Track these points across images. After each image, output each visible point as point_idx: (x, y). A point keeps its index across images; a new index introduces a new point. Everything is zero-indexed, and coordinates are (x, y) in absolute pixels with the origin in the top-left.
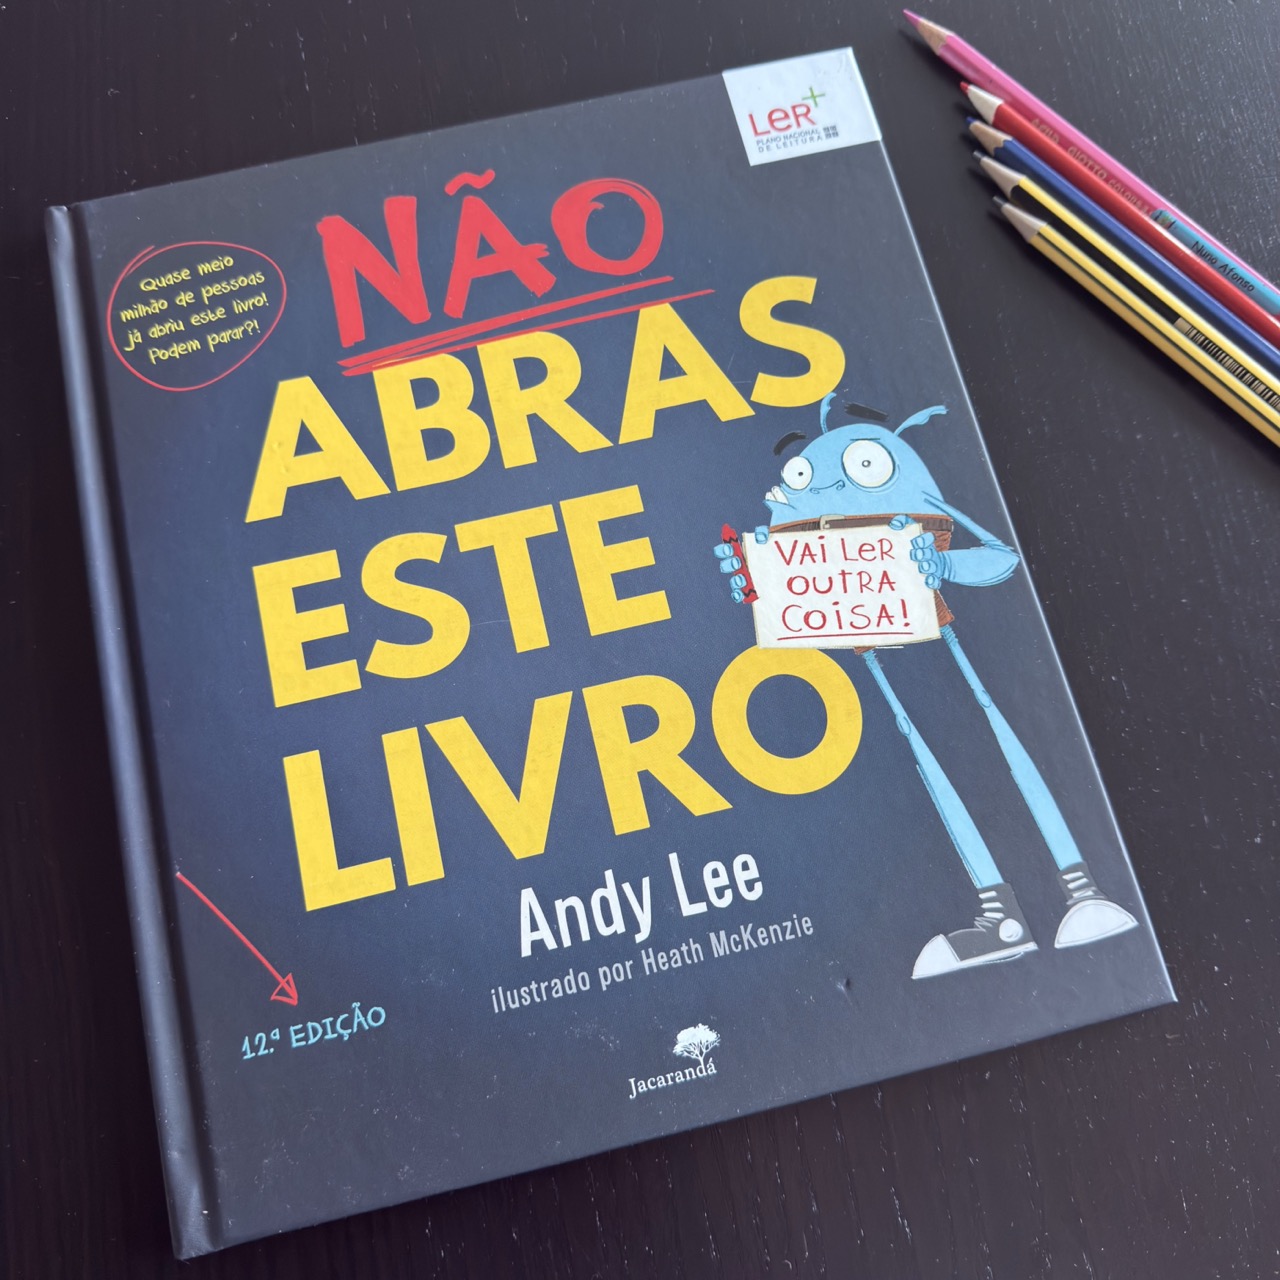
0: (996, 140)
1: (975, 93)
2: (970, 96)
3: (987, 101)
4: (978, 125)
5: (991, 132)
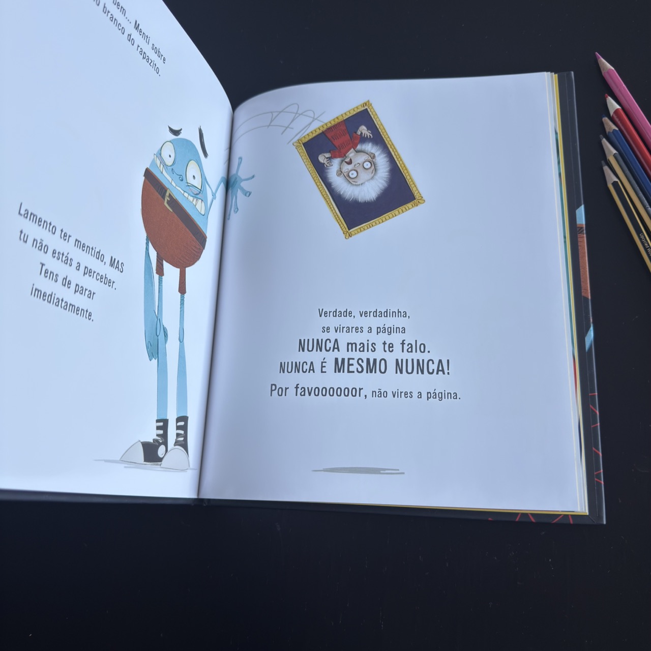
0: (610, 128)
1: (610, 100)
2: (608, 101)
3: (613, 106)
4: (606, 120)
5: (611, 123)
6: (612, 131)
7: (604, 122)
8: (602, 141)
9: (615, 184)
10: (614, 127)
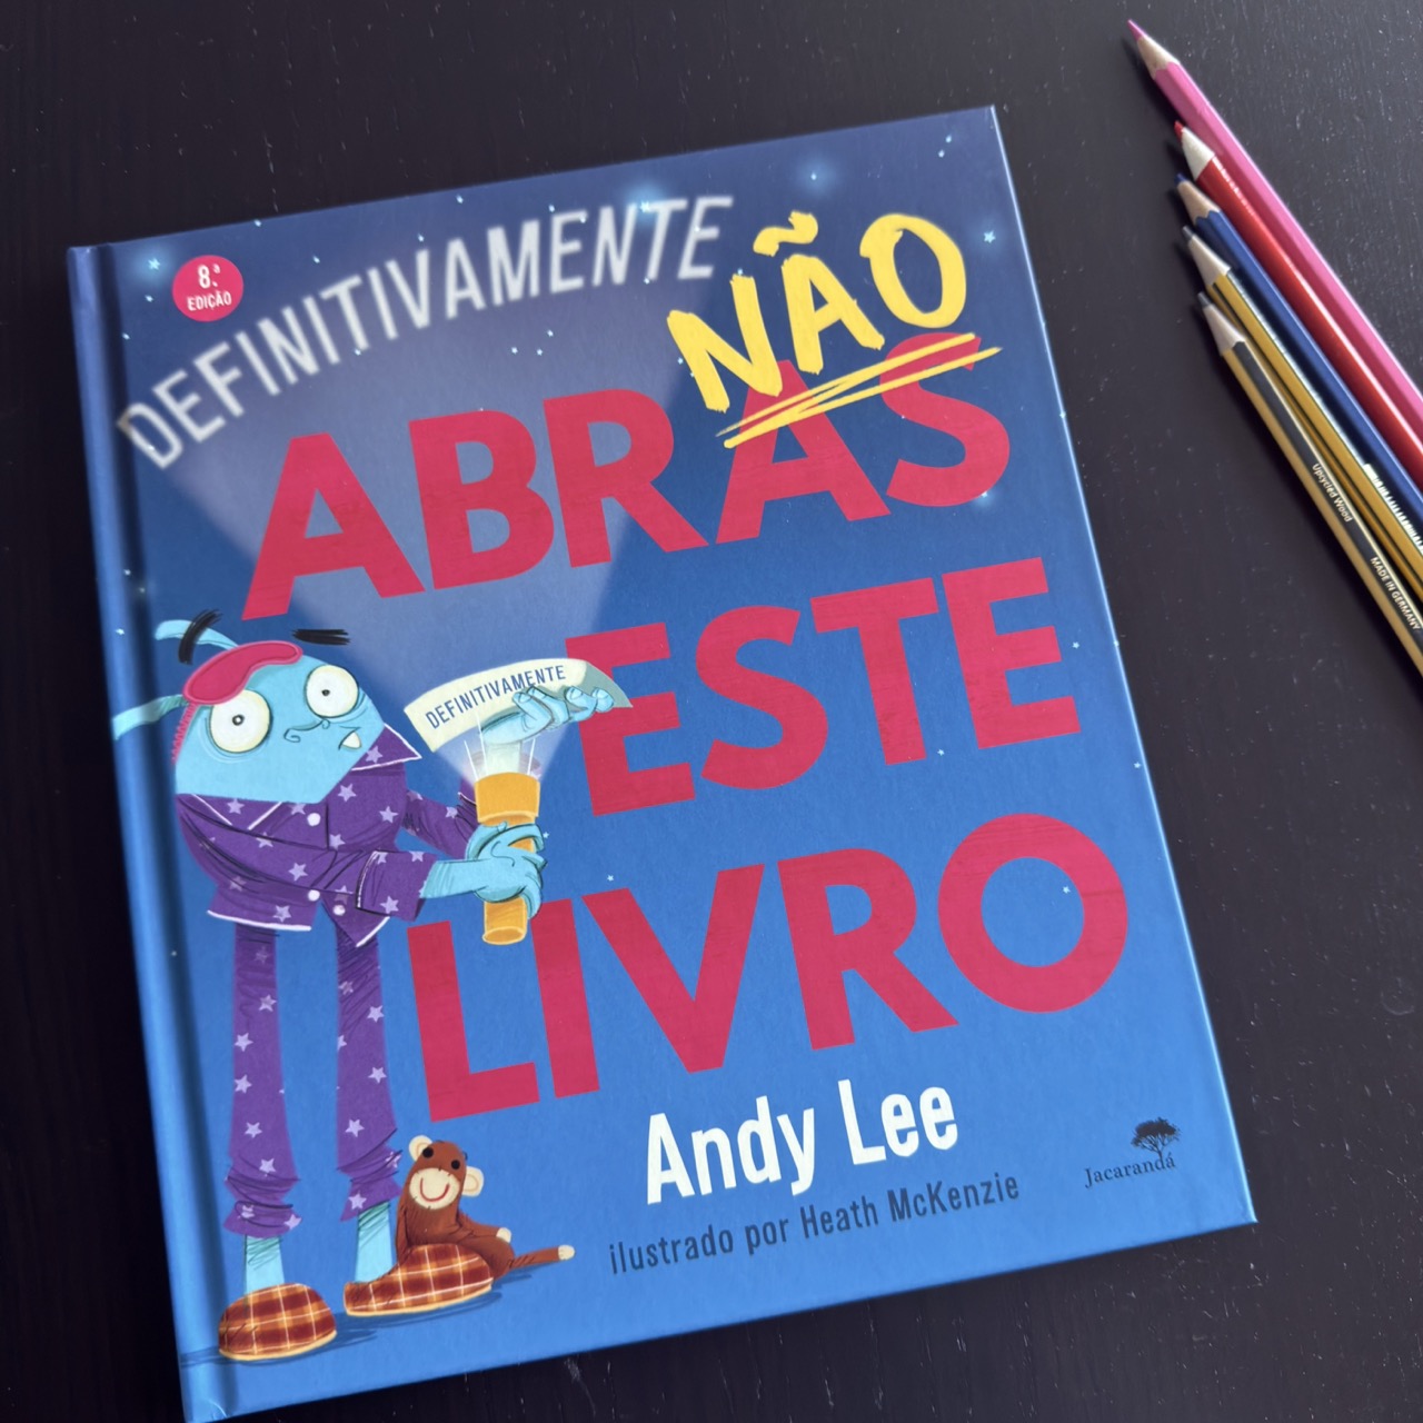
0: (1200, 207)
1: (1189, 140)
2: (1184, 141)
3: (1199, 152)
4: (1187, 185)
5: (1200, 196)
6: (1206, 216)
7: (1183, 195)
8: (1190, 243)
9: (1239, 348)
10: (1210, 206)
